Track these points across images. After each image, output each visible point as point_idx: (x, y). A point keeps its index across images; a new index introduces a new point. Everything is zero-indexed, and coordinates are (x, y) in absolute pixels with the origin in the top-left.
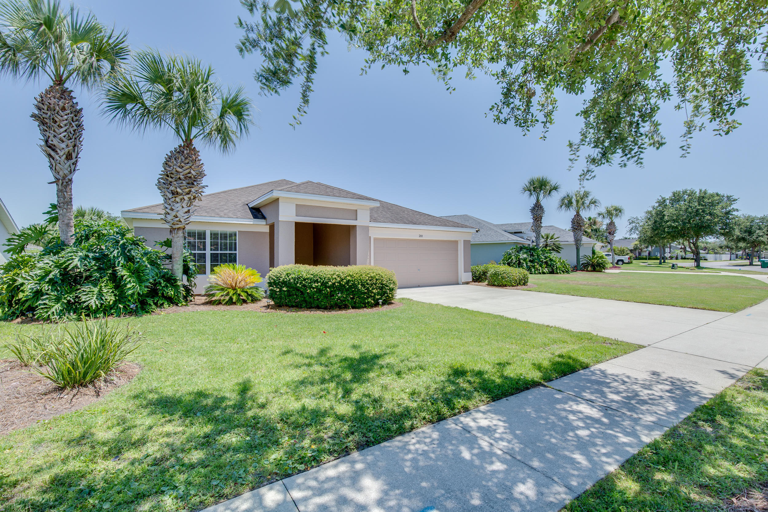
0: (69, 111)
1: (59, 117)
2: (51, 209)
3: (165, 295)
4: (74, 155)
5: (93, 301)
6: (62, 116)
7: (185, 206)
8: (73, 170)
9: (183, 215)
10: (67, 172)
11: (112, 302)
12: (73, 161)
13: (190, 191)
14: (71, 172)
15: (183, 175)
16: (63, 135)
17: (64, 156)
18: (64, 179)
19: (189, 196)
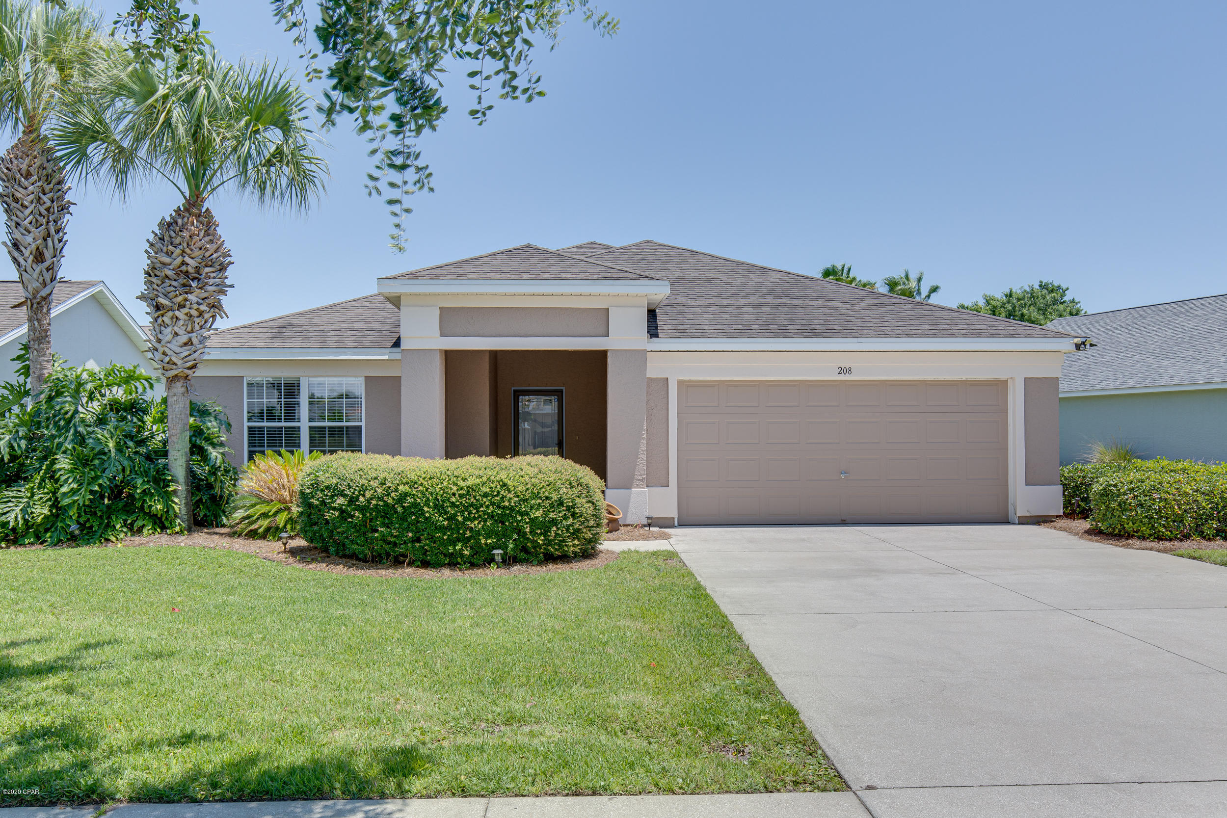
0: (35, 178)
1: (21, 190)
2: (23, 352)
3: (147, 511)
4: (48, 254)
5: (13, 515)
6: (26, 188)
7: (181, 332)
8: (48, 280)
9: (178, 350)
10: (38, 284)
11: (42, 519)
12: (46, 264)
13: (186, 300)
14: (44, 284)
15: (173, 270)
16: (28, 220)
17: (31, 257)
18: (35, 298)
19: (185, 310)
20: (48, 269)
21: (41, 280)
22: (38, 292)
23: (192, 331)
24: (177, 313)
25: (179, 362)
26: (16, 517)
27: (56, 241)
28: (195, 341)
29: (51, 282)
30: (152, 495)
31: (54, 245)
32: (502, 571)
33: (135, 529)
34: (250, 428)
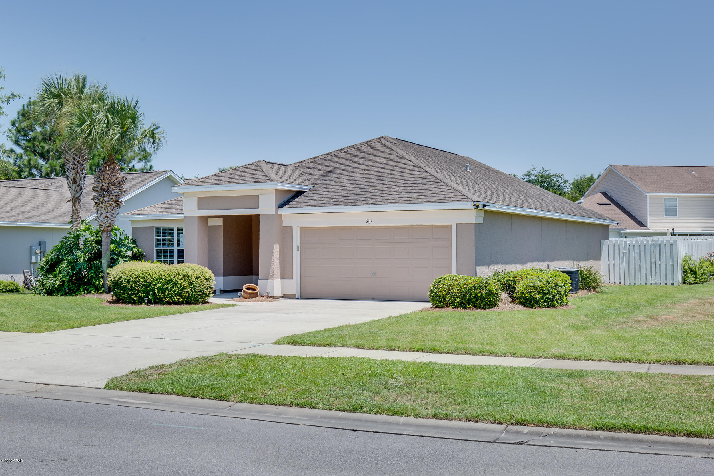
7: (103, 213)
8: (78, 190)
9: (103, 220)
10: (75, 192)
11: (58, 286)
12: (77, 184)
13: (104, 200)
14: (77, 192)
15: (100, 188)
16: (71, 167)
17: (72, 182)
18: (74, 198)
19: (104, 204)
20: (78, 186)
21: (75, 191)
22: (75, 196)
23: (107, 212)
24: (101, 205)
25: (103, 225)
26: (50, 285)
27: (81, 174)
28: (109, 216)
29: (80, 191)
30: (95, 278)
31: (80, 176)
32: (146, 306)
33: (89, 291)
34: (156, 249)
